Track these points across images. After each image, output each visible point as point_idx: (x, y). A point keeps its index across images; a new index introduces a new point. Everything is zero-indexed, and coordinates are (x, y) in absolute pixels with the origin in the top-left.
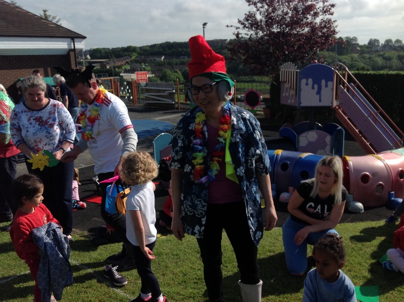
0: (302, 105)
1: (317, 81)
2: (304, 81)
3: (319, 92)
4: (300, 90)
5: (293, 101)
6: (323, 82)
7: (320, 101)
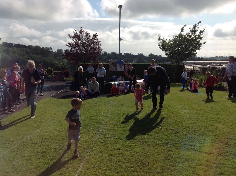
0: (117, 71)
1: (120, 65)
2: (117, 65)
3: (121, 68)
4: (117, 67)
5: (114, 70)
6: (122, 65)
7: (121, 69)
